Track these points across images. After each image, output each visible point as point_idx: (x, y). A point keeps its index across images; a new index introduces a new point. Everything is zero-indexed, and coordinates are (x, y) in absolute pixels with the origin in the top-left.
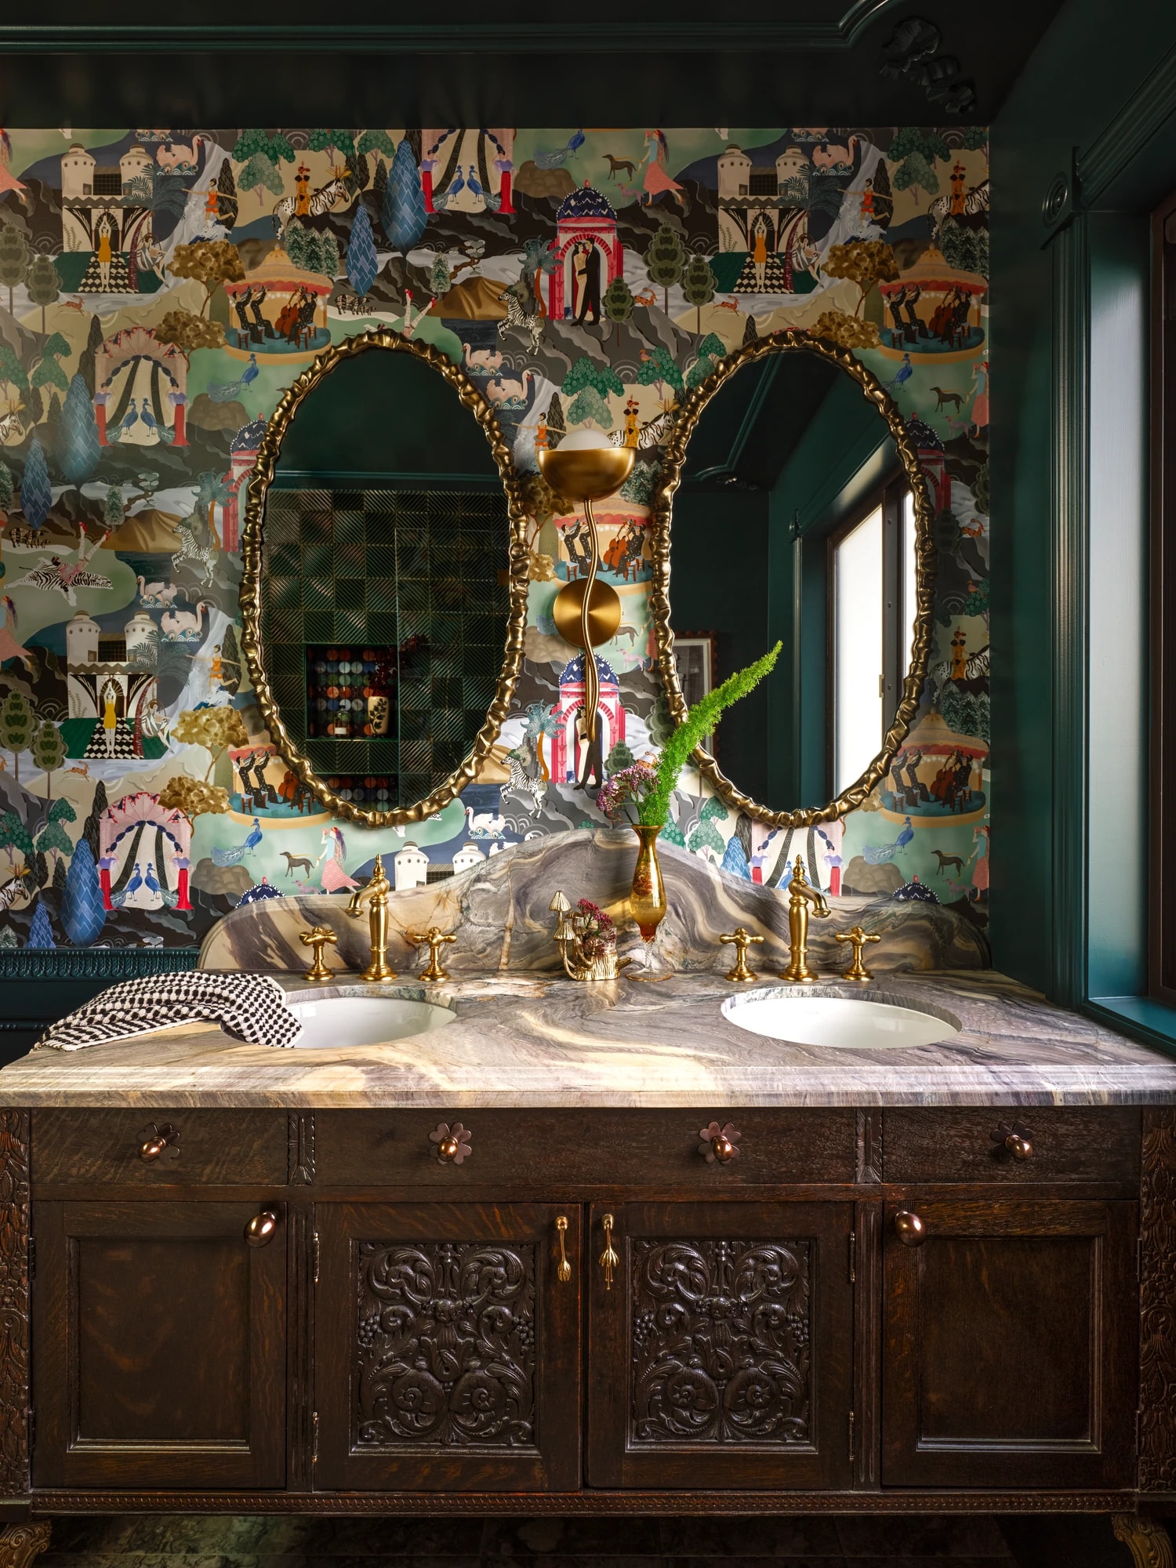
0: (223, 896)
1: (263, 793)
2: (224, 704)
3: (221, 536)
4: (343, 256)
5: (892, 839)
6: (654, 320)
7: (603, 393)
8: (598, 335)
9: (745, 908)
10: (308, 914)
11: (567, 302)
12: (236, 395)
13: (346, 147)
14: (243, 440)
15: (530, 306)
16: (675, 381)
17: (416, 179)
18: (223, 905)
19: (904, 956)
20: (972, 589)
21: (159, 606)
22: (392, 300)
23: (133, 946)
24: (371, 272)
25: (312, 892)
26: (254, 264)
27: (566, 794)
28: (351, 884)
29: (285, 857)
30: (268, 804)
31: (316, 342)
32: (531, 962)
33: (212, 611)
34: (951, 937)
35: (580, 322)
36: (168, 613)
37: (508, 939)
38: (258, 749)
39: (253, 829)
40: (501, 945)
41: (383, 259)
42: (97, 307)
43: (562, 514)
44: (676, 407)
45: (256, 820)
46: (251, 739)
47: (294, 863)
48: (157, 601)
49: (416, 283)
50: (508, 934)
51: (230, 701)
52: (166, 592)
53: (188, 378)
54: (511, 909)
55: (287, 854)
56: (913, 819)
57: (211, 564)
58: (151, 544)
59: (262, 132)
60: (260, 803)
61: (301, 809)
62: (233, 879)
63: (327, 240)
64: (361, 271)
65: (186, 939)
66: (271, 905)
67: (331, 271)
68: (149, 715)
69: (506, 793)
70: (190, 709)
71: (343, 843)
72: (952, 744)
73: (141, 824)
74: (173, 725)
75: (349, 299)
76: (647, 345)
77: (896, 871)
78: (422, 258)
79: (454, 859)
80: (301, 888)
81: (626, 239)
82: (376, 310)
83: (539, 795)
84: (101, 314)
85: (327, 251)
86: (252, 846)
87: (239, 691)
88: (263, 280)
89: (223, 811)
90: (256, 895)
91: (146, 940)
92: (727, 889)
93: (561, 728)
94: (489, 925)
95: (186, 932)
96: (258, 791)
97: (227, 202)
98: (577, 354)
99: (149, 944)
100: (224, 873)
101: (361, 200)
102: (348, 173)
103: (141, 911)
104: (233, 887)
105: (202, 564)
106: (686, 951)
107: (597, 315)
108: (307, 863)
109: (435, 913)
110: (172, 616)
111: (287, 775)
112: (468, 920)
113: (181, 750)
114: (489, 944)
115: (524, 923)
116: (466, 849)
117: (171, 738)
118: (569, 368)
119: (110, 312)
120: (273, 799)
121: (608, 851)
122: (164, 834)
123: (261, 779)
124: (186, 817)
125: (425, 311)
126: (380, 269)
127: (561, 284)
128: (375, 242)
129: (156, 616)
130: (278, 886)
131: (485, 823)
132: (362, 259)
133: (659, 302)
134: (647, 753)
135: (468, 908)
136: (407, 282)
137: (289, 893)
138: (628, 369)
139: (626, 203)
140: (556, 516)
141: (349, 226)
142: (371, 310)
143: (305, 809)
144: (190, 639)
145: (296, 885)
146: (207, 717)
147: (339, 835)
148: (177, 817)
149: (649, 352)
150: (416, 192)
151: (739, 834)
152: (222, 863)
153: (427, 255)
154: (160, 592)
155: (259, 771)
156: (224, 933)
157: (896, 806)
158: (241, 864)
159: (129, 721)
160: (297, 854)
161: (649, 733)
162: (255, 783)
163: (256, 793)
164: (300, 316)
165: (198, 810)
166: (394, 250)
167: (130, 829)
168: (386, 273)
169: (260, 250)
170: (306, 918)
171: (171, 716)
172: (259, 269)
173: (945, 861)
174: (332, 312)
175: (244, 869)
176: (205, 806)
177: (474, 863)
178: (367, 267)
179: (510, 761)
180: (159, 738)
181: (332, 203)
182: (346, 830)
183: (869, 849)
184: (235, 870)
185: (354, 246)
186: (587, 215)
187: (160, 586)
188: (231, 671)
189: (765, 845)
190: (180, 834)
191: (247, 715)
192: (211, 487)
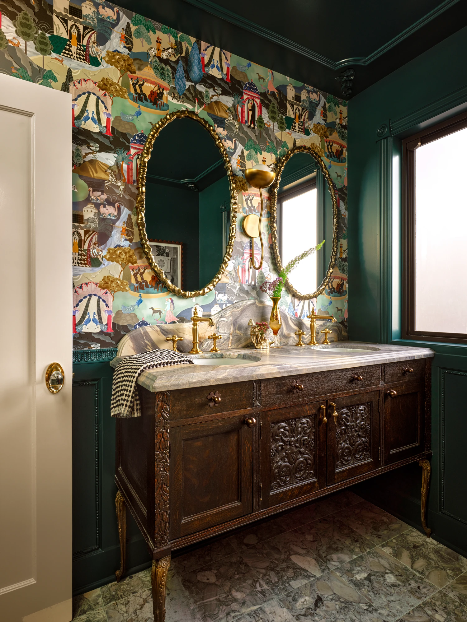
0: (126, 325)
1: (143, 284)
2: (127, 246)
3: (126, 177)
4: (174, 78)
5: (327, 304)
6: (270, 133)
7: (256, 152)
8: (255, 132)
9: (295, 325)
10: (163, 331)
11: (246, 119)
12: (132, 120)
13: (175, 37)
14: (135, 139)
15: (235, 117)
16: (276, 154)
17: (199, 58)
18: (127, 329)
19: (332, 338)
20: (344, 232)
21: (99, 202)
22: (191, 100)
23: (86, 349)
24: (183, 87)
25: (162, 323)
26: (140, 69)
27: (246, 288)
28: (176, 320)
29: (151, 309)
30: (145, 288)
31: (163, 108)
32: (238, 345)
33: (122, 207)
34: (341, 331)
35: (249, 127)
36: (102, 206)
37: (231, 338)
38: (141, 266)
39: (139, 298)
40: (229, 340)
41: (188, 84)
42: (71, 64)
43: (245, 191)
44: (276, 162)
45: (140, 295)
46: (138, 261)
47: (155, 312)
48: (98, 199)
49: (199, 97)
50: (231, 336)
51: (130, 245)
52: (102, 196)
53: (112, 108)
54: (232, 327)
55: (152, 308)
56: (332, 297)
57: (122, 188)
58: (95, 175)
59: (144, 18)
60: (142, 288)
61: (158, 290)
62: (130, 319)
63: (168, 70)
64: (180, 86)
65: (111, 344)
66: (148, 328)
67: (169, 82)
68: (94, 248)
69: (228, 286)
70: (112, 247)
71: (173, 304)
72: (340, 276)
73: (90, 295)
74: (104, 253)
75: (176, 95)
76: (268, 140)
77: (328, 313)
78: (201, 88)
79: (212, 310)
80: (158, 322)
81: (262, 103)
82: (185, 102)
83: (238, 287)
84: (72, 68)
85: (168, 74)
86: (138, 305)
87: (134, 241)
88: (144, 77)
89: (126, 291)
90: (140, 325)
91: (92, 346)
92: (291, 319)
93: (244, 264)
94: (225, 333)
95: (111, 341)
96: (141, 283)
97: (129, 40)
98: (249, 138)
99: (94, 347)
100: (127, 316)
101: (180, 59)
102: (176, 47)
103: (90, 333)
104: (130, 322)
105: (118, 187)
106: (281, 339)
107: (254, 125)
108: (160, 312)
109: (208, 329)
110: (105, 207)
111: (153, 276)
112: (218, 331)
113: (108, 264)
114: (225, 340)
115: (236, 332)
116: (215, 306)
117: (104, 259)
118: (247, 142)
119: (77, 69)
120: (147, 286)
121: (260, 307)
122: (101, 300)
123: (142, 278)
124: (111, 293)
125: (202, 108)
126: (187, 87)
127: (244, 112)
128: (185, 76)
129: (97, 206)
130: (149, 321)
131: (222, 298)
132: (180, 81)
133: (271, 127)
134: (268, 275)
135: (219, 327)
136: (196, 96)
137: (154, 324)
138: (262, 146)
139: (263, 92)
140: (243, 191)
141: (176, 67)
142: (183, 102)
143: (159, 290)
144: (112, 218)
145: (156, 320)
146: (120, 251)
147: (172, 301)
148: (106, 293)
149: (269, 142)
150: (199, 63)
151: (292, 302)
152: (125, 312)
153: (202, 88)
154: (99, 196)
155: (141, 274)
156: (129, 340)
157: (328, 294)
158: (134, 312)
159: (84, 250)
160: (156, 308)
161: (269, 268)
162: (140, 279)
163: (140, 283)
164: (158, 96)
165: (116, 290)
166: (192, 82)
167: (85, 297)
168: (189, 90)
169: (142, 65)
170: (162, 333)
171: (104, 249)
172: (142, 72)
173: (339, 310)
174: (170, 98)
175: (135, 314)
176: (119, 288)
177: (218, 312)
178: (182, 85)
179: (229, 275)
180: (98, 258)
181: (170, 56)
182: (175, 299)
183: (322, 306)
184: (131, 315)
185: (178, 75)
186: (252, 91)
187: (99, 193)
188: (130, 233)
189: (298, 305)
190: (108, 300)
191: (137, 251)
192: (122, 156)
